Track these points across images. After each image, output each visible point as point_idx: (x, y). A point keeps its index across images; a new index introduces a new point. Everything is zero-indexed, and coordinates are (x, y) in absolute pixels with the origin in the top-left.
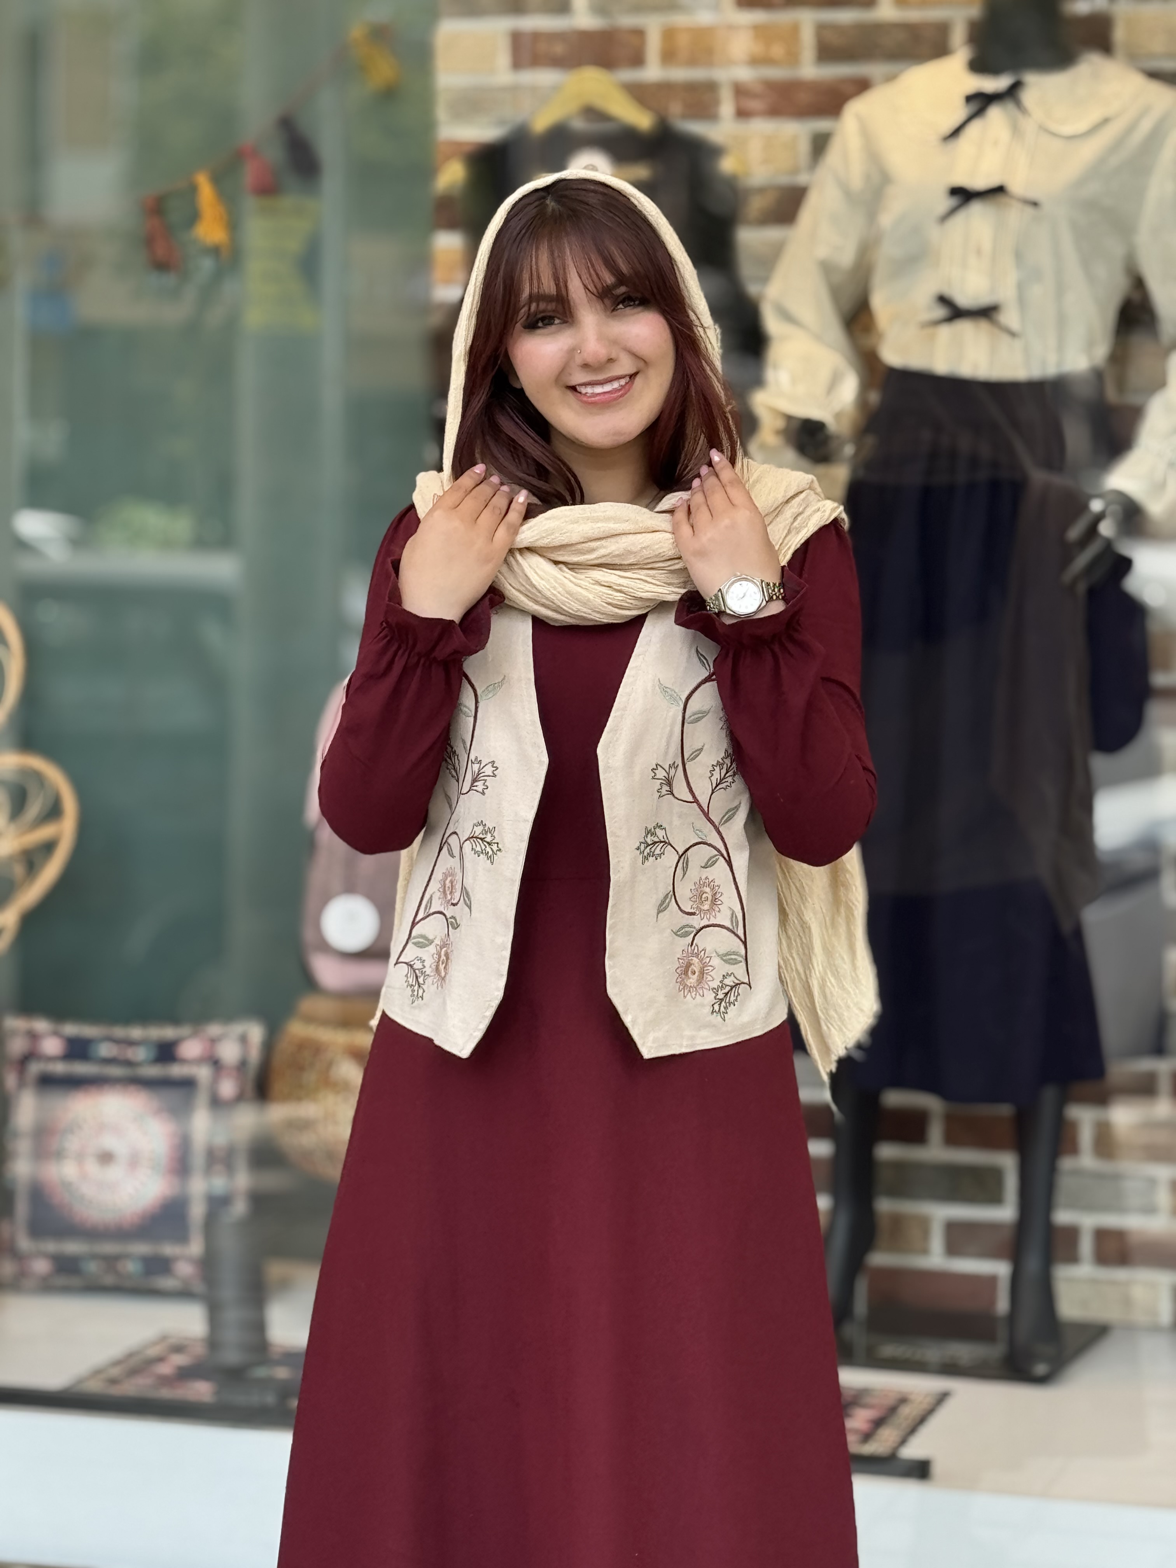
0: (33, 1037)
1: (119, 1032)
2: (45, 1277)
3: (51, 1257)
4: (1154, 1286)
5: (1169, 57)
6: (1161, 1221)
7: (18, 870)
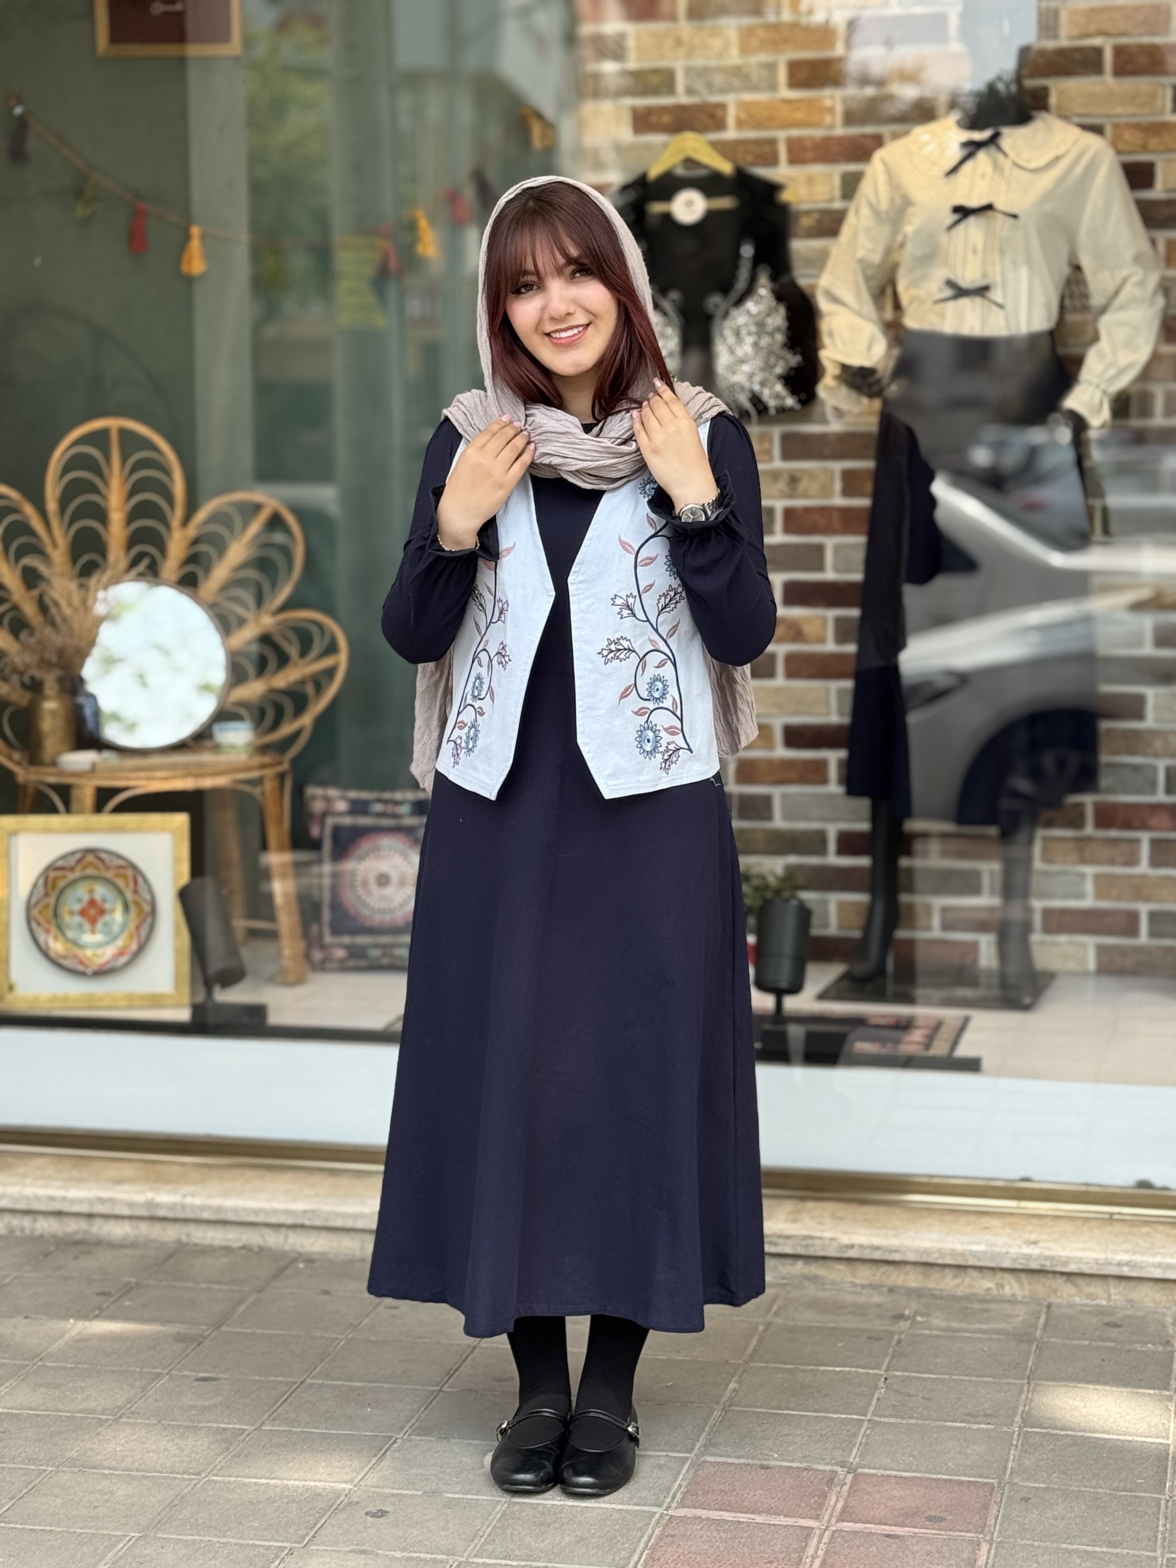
0: (328, 800)
1: (387, 795)
2: (342, 961)
3: (348, 947)
4: (1084, 946)
5: (1089, 115)
6: (1088, 902)
7: (310, 689)
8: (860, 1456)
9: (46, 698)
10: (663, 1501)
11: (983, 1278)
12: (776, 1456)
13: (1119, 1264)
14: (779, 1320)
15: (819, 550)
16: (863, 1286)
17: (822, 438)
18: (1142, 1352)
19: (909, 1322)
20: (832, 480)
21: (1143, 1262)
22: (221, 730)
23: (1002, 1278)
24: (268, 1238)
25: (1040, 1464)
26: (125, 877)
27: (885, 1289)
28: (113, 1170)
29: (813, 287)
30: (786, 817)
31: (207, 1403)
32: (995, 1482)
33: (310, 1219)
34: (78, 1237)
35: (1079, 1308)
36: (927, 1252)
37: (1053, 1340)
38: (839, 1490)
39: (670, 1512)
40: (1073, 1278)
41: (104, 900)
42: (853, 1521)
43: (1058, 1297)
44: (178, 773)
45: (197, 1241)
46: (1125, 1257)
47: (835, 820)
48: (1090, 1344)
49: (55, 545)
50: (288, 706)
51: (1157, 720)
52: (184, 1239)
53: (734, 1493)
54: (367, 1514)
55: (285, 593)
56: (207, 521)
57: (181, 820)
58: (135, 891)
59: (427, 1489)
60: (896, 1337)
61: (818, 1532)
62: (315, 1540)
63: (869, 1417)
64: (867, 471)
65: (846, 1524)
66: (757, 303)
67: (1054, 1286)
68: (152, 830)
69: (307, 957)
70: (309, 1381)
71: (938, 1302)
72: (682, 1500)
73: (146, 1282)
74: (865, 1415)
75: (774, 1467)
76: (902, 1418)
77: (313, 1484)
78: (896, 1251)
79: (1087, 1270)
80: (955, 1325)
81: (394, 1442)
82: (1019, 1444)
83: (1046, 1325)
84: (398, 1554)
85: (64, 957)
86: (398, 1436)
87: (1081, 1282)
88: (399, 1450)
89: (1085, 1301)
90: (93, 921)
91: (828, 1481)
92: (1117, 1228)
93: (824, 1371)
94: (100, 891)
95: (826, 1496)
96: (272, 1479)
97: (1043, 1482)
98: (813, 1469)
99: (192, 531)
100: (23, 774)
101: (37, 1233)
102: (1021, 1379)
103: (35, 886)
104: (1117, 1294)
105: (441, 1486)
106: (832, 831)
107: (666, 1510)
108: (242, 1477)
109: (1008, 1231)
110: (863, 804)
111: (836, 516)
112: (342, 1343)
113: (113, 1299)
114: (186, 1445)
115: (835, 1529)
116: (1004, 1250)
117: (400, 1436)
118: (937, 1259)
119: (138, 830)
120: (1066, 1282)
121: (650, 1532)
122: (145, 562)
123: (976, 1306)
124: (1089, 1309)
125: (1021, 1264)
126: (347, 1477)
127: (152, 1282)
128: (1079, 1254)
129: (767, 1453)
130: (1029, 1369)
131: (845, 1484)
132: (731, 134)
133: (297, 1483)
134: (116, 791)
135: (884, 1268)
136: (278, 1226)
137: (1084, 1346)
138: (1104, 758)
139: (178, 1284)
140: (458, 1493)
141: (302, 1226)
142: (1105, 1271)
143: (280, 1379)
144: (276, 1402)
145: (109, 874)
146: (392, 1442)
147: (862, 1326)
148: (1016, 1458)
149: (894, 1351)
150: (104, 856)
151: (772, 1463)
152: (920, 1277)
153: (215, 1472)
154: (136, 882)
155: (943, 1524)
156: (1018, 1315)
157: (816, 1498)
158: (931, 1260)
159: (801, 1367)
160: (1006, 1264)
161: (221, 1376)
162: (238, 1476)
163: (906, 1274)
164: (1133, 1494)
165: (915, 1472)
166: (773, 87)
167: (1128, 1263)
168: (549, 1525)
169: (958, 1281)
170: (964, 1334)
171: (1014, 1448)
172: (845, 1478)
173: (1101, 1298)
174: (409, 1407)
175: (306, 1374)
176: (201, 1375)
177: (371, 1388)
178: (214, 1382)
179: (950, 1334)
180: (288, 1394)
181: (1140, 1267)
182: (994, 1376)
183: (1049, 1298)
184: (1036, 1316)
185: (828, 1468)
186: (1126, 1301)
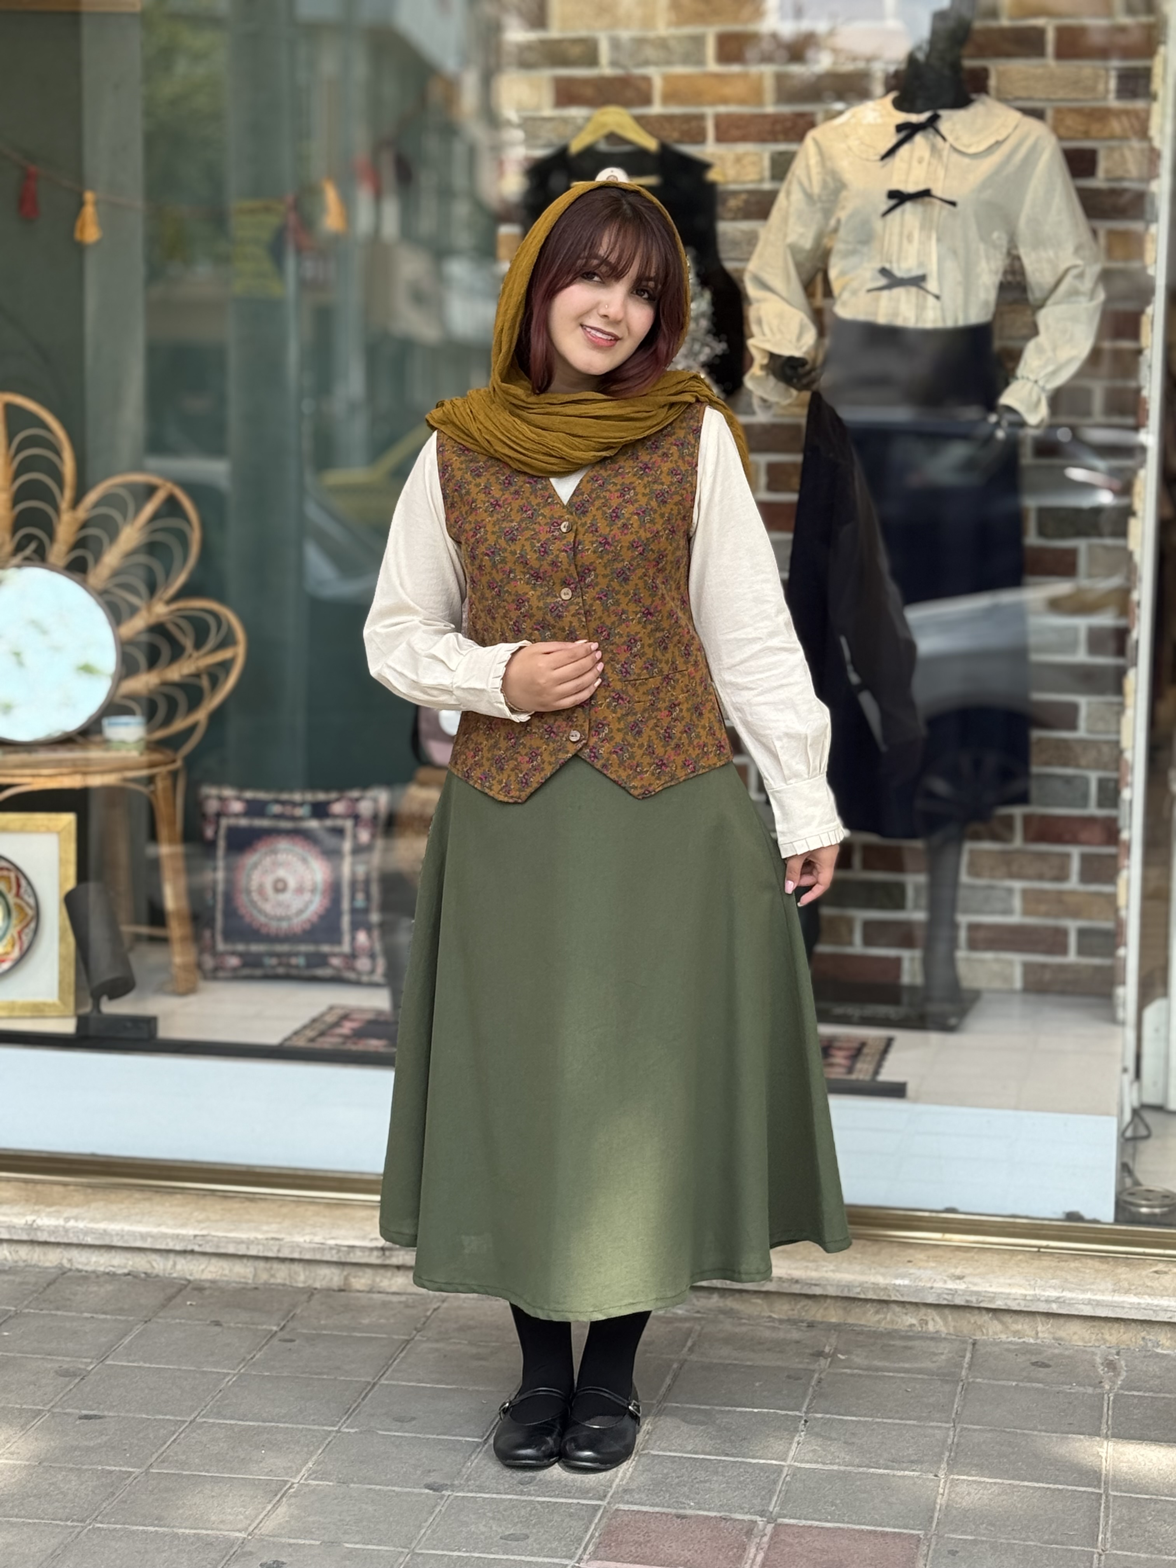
0: (222, 799)
1: (285, 796)
2: (235, 969)
3: (240, 955)
4: (1010, 963)
5: (1029, 99)
6: (1015, 919)
7: (205, 682)
8: (781, 1505)
10: (575, 1553)
11: (906, 1314)
12: (692, 1504)
13: (1048, 1301)
14: (694, 1357)
16: (781, 1321)
18: (1071, 1393)
19: (829, 1360)
21: (1072, 1299)
22: (110, 724)
23: (925, 1315)
24: (155, 1264)
25: (968, 1514)
26: (8, 879)
27: (805, 1324)
29: (741, 272)
31: (92, 1444)
32: (921, 1533)
33: (200, 1245)
35: (1006, 1346)
36: (849, 1286)
37: (979, 1380)
38: (758, 1541)
40: (999, 1314)
43: (983, 1334)
44: (65, 770)
45: (80, 1267)
46: (1054, 1294)
48: (1017, 1385)
50: (182, 700)
51: (1090, 731)
52: (67, 1265)
53: (649, 1545)
54: (262, 1565)
55: (180, 580)
56: (97, 505)
57: (68, 820)
59: (326, 1538)
60: (816, 1376)
63: (788, 1463)
64: (794, 465)
67: (979, 1323)
68: (37, 831)
69: (199, 966)
70: (199, 1420)
71: (861, 1338)
72: (594, 1552)
73: (27, 1311)
74: (785, 1460)
75: (690, 1517)
76: (824, 1463)
77: (204, 1532)
78: (816, 1285)
79: (1013, 1306)
80: (878, 1363)
81: (290, 1488)
82: (947, 1491)
83: (971, 1365)
86: (293, 1480)
87: (1008, 1319)
88: (295, 1495)
89: (1011, 1339)
91: (747, 1532)
92: (1046, 1262)
93: (741, 1412)
95: (745, 1548)
96: (161, 1526)
97: (971, 1534)
98: (731, 1519)
99: (82, 513)
102: (946, 1422)
104: (1044, 1331)
105: (340, 1535)
107: (578, 1562)
108: (130, 1524)
109: (933, 1264)
112: (234, 1379)
114: (68, 1489)
116: (929, 1285)
117: (296, 1481)
118: (859, 1293)
119: (22, 830)
120: (991, 1319)
122: (33, 546)
123: (899, 1343)
124: (1017, 1347)
125: (945, 1299)
126: (241, 1525)
127: (32, 1311)
128: (1007, 1290)
129: (684, 1500)
130: (955, 1411)
131: (765, 1535)
132: (657, 109)
133: (187, 1531)
135: (804, 1302)
136: (169, 1251)
137: (1011, 1386)
138: (1035, 769)
139: (59, 1313)
140: (357, 1543)
141: (192, 1252)
142: (1033, 1309)
143: (167, 1417)
144: (165, 1443)
146: (287, 1486)
147: (779, 1363)
148: (943, 1508)
149: (815, 1391)
151: (689, 1512)
152: (841, 1312)
153: (100, 1518)
154: (19, 886)
156: (942, 1354)
157: (735, 1550)
158: (851, 1295)
159: (717, 1408)
160: (930, 1300)
161: (106, 1413)
162: (124, 1524)
163: (826, 1309)
164: (1064, 1547)
165: (837, 1522)
166: (700, 61)
167: (1057, 1300)
169: (880, 1316)
170: (886, 1374)
171: (940, 1496)
172: (765, 1528)
173: (1028, 1336)
174: (306, 1449)
175: (196, 1413)
176: (85, 1412)
177: (265, 1428)
178: (98, 1421)
179: (871, 1373)
180: (177, 1434)
181: (1069, 1304)
182: (918, 1419)
183: (974, 1335)
184: (961, 1354)
185: (747, 1517)
186: (1054, 1339)
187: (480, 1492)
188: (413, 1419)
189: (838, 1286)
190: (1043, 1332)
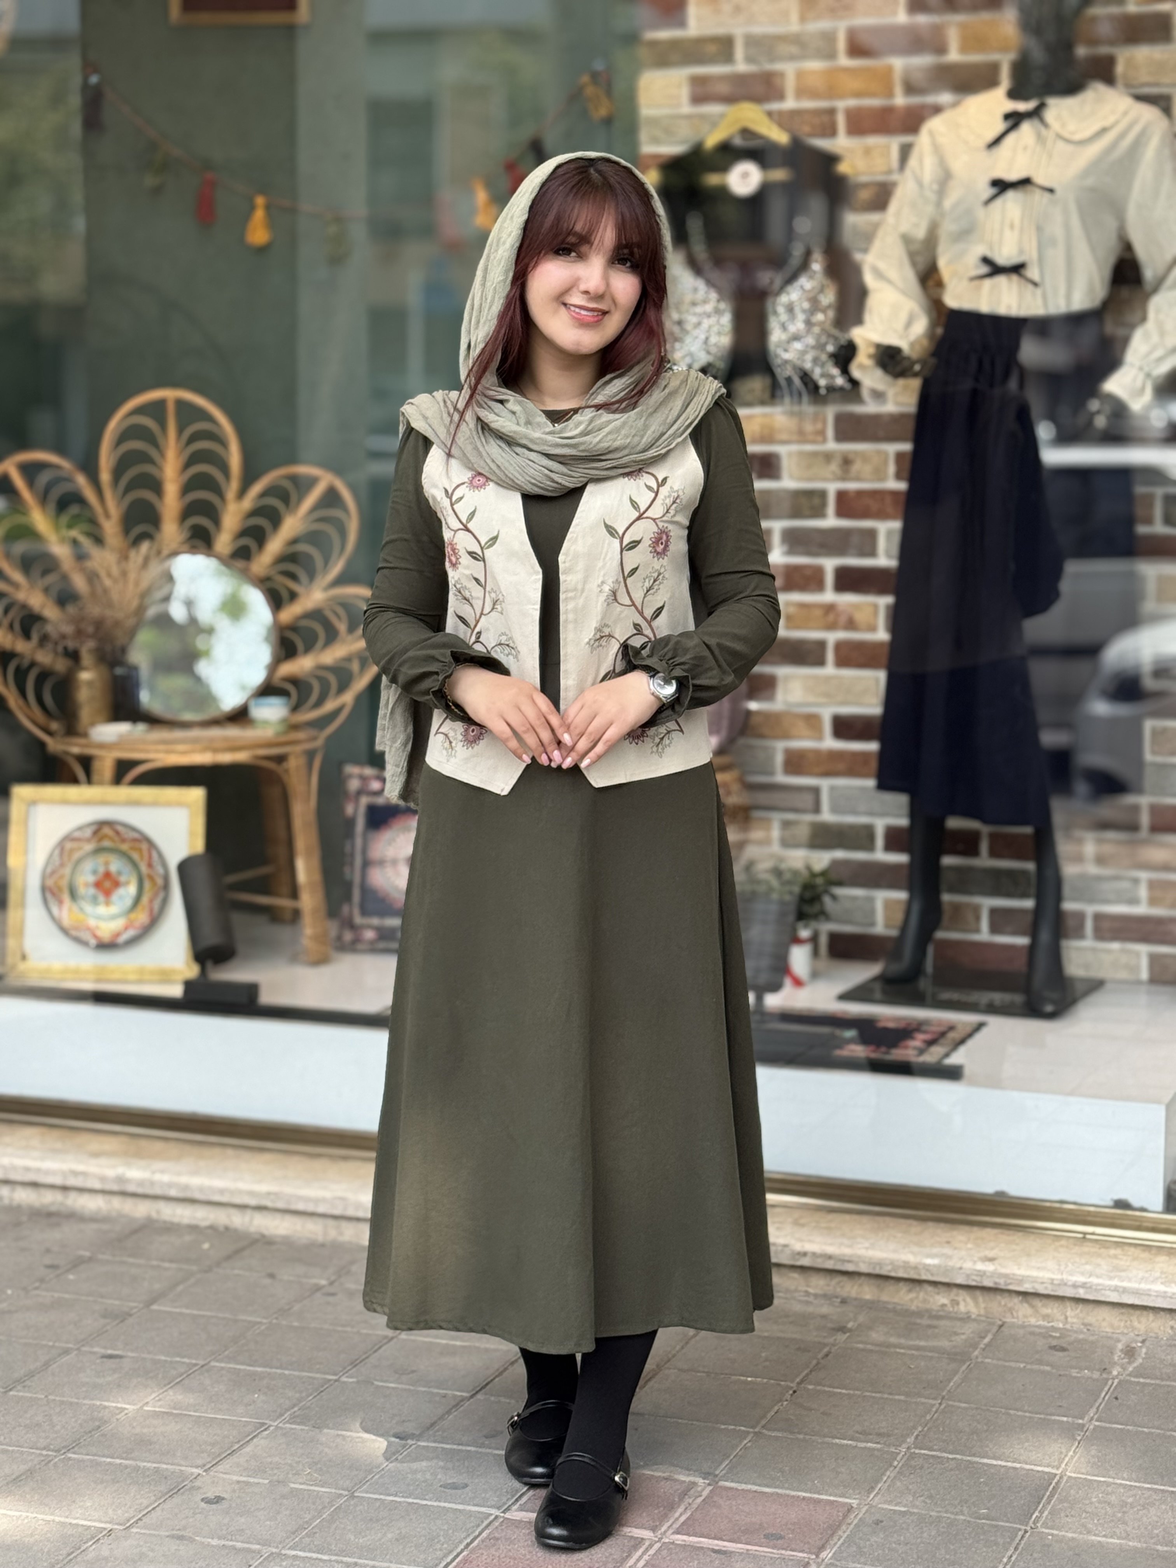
0: (364, 779)
2: (372, 942)
3: (377, 929)
6: (1142, 909)
8: (730, 1468)
9: (85, 669)
11: (938, 1294)
13: (1075, 1286)
15: (872, 534)
16: (816, 1296)
17: (875, 418)
18: (1075, 1377)
19: (848, 1334)
20: (885, 462)
21: (1099, 1285)
22: (258, 705)
23: (957, 1295)
24: (233, 1218)
25: (911, 1487)
26: (140, 851)
27: (839, 1300)
28: (96, 1143)
30: (834, 810)
32: (854, 1502)
33: (273, 1202)
34: (53, 1209)
35: (1032, 1329)
36: (880, 1264)
37: (988, 1360)
38: (691, 1501)
39: (507, 1515)
40: (1030, 1298)
41: (119, 873)
42: (688, 1534)
43: (1013, 1317)
44: (198, 747)
45: (167, 1218)
46: (1081, 1279)
47: (883, 815)
48: (1024, 1367)
49: (107, 515)
50: (334, 683)
52: (154, 1215)
54: (202, 1500)
55: (338, 567)
56: (261, 495)
57: (197, 795)
58: (150, 865)
59: (275, 1478)
60: (826, 1350)
61: (647, 1543)
62: (140, 1523)
63: (757, 1430)
65: (679, 1537)
66: (811, 278)
68: (168, 804)
69: (339, 938)
70: (213, 1364)
71: (888, 1315)
73: (101, 1257)
74: (753, 1427)
76: (790, 1432)
77: (165, 1466)
78: (849, 1261)
79: (1041, 1290)
80: (893, 1340)
81: (265, 1430)
82: (901, 1464)
83: (988, 1345)
84: (215, 1542)
85: (77, 928)
86: (271, 1423)
87: (1038, 1303)
88: (267, 1437)
89: (1041, 1323)
90: (108, 893)
91: (683, 1492)
92: (1086, 1248)
94: (115, 865)
95: (672, 1508)
96: (126, 1459)
97: (905, 1506)
99: (248, 503)
100: (54, 745)
101: (15, 1203)
102: (935, 1399)
103: (51, 856)
104: (1074, 1316)
105: (290, 1476)
106: (880, 825)
107: (504, 1512)
108: (99, 1456)
109: (970, 1246)
110: (901, 800)
111: (888, 500)
112: (263, 1327)
113: (59, 1272)
114: (61, 1421)
115: (667, 1540)
116: (958, 1265)
117: (276, 1424)
118: (890, 1271)
119: (155, 804)
120: (1021, 1302)
121: (477, 1533)
123: (925, 1321)
124: (1042, 1331)
125: (974, 1280)
126: (200, 1462)
127: (105, 1257)
128: (1034, 1273)
130: (948, 1388)
131: (701, 1496)
132: (790, 104)
133: (149, 1465)
134: (133, 764)
135: (839, 1279)
137: (1018, 1368)
138: (1150, 758)
139: (131, 1260)
140: (302, 1484)
141: (266, 1208)
142: (1060, 1293)
143: (185, 1360)
144: (169, 1383)
145: (125, 847)
146: (263, 1428)
147: (796, 1336)
148: (890, 1480)
149: (818, 1363)
150: (120, 828)
153: (76, 1449)
154: (150, 857)
155: (780, 1542)
156: (963, 1334)
157: (662, 1508)
158: (884, 1272)
160: (960, 1280)
161: (130, 1354)
162: (94, 1455)
163: (861, 1285)
164: (993, 1523)
165: (775, 1488)
166: (832, 55)
167: (1084, 1285)
168: (377, 1521)
169: (912, 1295)
170: (898, 1350)
171: (891, 1469)
172: (703, 1490)
173: (1058, 1320)
174: (298, 1395)
175: (213, 1357)
176: (110, 1352)
177: (269, 1374)
178: (118, 1360)
179: (884, 1349)
180: (185, 1376)
181: (1096, 1290)
182: (907, 1394)
183: (1004, 1317)
184: (983, 1335)
185: (692, 1479)
186: (1085, 1325)
187: (443, 1443)
188: (413, 1372)
189: (870, 1264)
190: (1072, 1317)
